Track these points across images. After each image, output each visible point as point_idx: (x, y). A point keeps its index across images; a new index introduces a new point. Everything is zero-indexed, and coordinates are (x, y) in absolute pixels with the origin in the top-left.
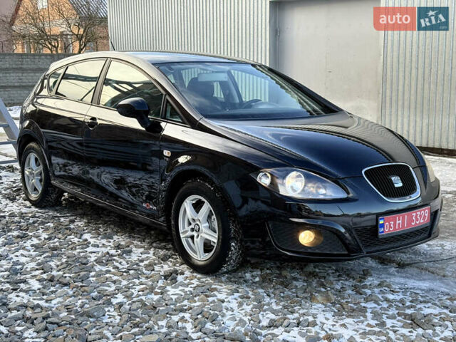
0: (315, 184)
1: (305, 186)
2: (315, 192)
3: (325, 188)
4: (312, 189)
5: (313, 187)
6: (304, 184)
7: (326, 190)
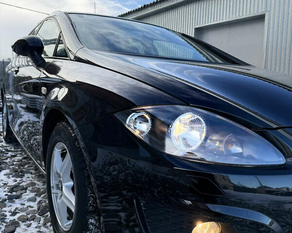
0: (223, 136)
1: (206, 139)
2: (222, 149)
3: (241, 144)
4: (218, 144)
5: (221, 142)
6: (204, 135)
7: (242, 147)
